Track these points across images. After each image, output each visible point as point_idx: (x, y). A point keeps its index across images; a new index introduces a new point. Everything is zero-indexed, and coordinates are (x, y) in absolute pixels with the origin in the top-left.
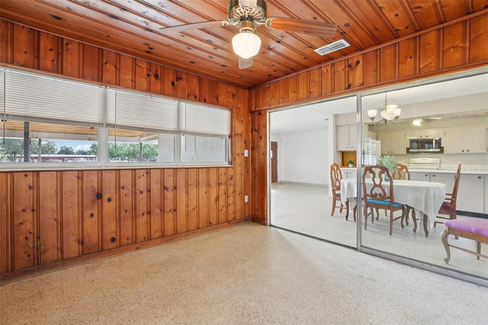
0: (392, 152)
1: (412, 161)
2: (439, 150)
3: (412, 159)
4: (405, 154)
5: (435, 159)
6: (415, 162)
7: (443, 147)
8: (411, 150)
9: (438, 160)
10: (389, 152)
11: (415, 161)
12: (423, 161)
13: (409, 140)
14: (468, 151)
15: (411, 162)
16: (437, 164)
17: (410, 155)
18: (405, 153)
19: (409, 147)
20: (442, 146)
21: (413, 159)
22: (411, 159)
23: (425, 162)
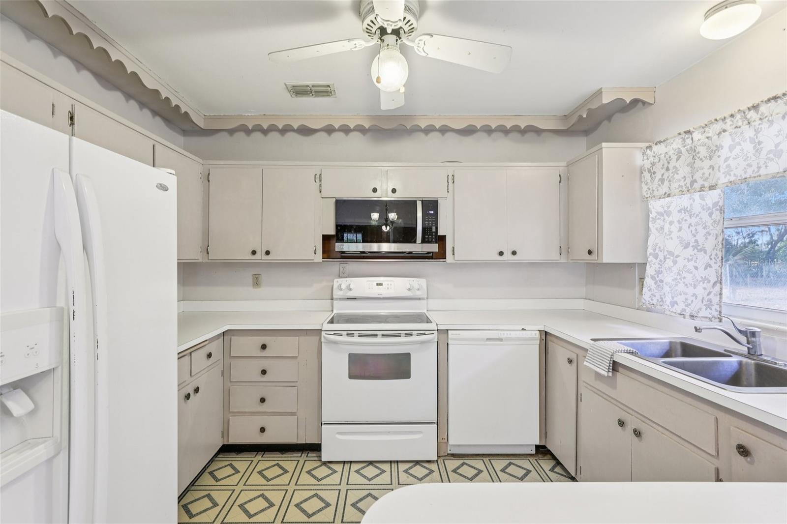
0: (268, 253)
1: (341, 290)
2: (434, 247)
3: (340, 280)
4: (316, 261)
5: (414, 282)
6: (350, 294)
7: (445, 236)
8: (339, 247)
9: (423, 282)
10: (254, 253)
11: (350, 290)
12: (376, 291)
13: (334, 200)
14: (514, 253)
15: (337, 294)
16: (420, 299)
17: (335, 266)
18: (319, 257)
19: (332, 231)
20: (440, 233)
21: (344, 282)
22: (337, 282)
23: (383, 291)
